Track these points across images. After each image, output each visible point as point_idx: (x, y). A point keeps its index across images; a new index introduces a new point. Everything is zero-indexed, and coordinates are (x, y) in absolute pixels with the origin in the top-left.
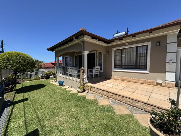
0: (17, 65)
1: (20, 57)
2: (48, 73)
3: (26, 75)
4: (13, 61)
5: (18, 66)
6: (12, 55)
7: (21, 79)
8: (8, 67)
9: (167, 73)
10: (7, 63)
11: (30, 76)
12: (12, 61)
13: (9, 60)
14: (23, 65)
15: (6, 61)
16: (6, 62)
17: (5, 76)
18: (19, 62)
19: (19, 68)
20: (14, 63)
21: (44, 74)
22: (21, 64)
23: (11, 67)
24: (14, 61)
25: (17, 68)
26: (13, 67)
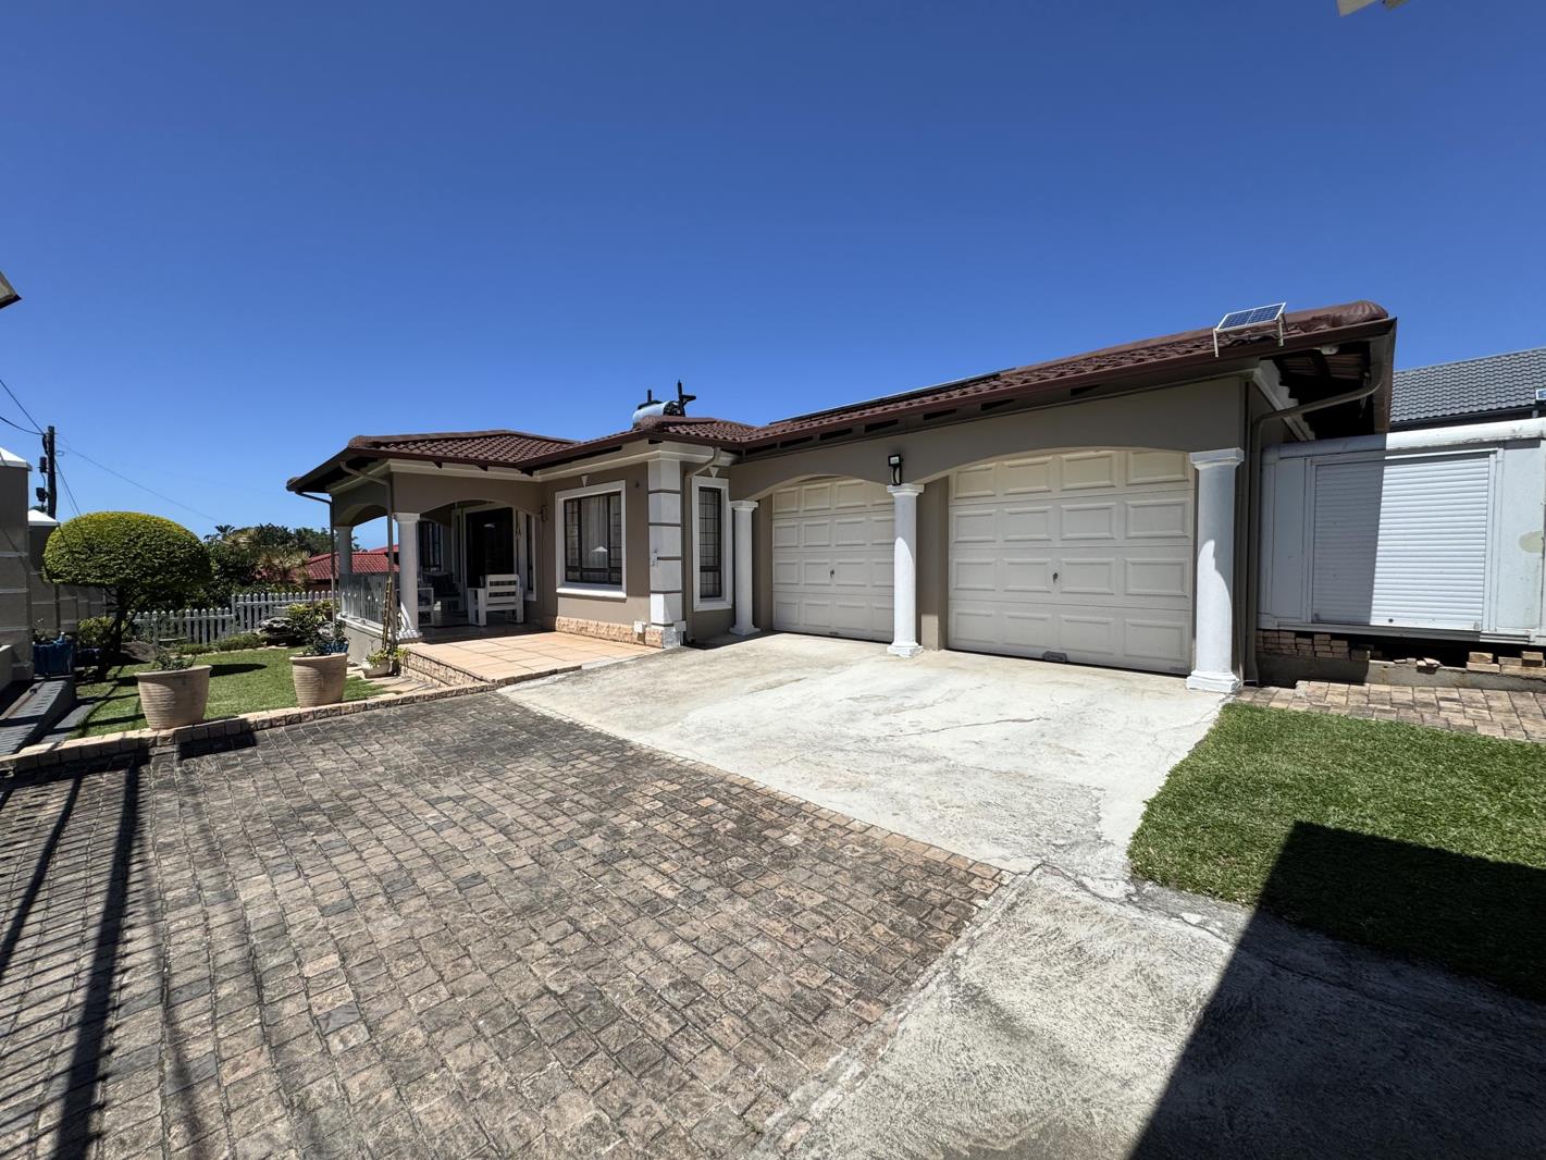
0: (123, 569)
1: (138, 538)
2: (304, 613)
3: (184, 624)
4: (108, 553)
5: (129, 574)
6: (106, 529)
7: (155, 644)
8: (89, 575)
9: (652, 596)
10: (86, 560)
11: (204, 630)
12: (106, 552)
13: (92, 550)
14: (147, 567)
15: (79, 553)
16: (83, 557)
17: (71, 622)
18: (135, 558)
19: (134, 581)
20: (114, 560)
21: (280, 620)
22: (140, 566)
23: (100, 578)
24: (111, 552)
25: (126, 581)
26: (106, 576)
